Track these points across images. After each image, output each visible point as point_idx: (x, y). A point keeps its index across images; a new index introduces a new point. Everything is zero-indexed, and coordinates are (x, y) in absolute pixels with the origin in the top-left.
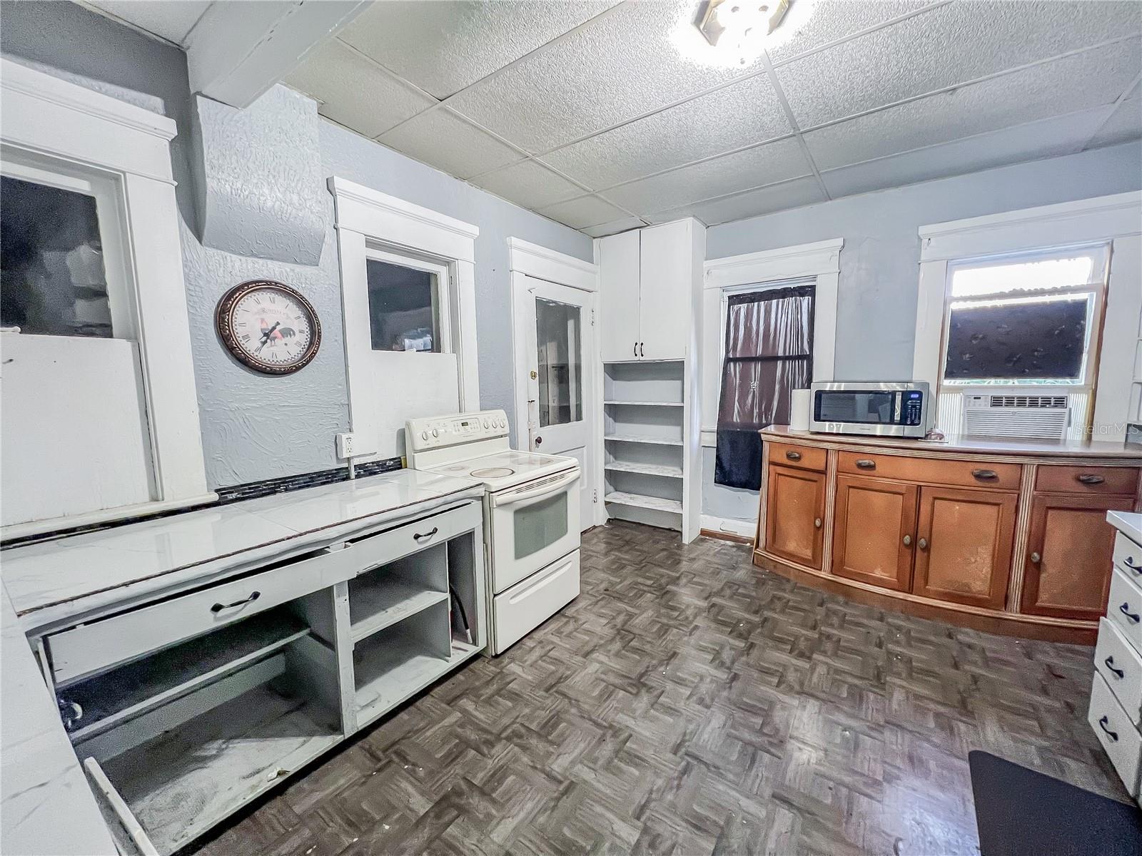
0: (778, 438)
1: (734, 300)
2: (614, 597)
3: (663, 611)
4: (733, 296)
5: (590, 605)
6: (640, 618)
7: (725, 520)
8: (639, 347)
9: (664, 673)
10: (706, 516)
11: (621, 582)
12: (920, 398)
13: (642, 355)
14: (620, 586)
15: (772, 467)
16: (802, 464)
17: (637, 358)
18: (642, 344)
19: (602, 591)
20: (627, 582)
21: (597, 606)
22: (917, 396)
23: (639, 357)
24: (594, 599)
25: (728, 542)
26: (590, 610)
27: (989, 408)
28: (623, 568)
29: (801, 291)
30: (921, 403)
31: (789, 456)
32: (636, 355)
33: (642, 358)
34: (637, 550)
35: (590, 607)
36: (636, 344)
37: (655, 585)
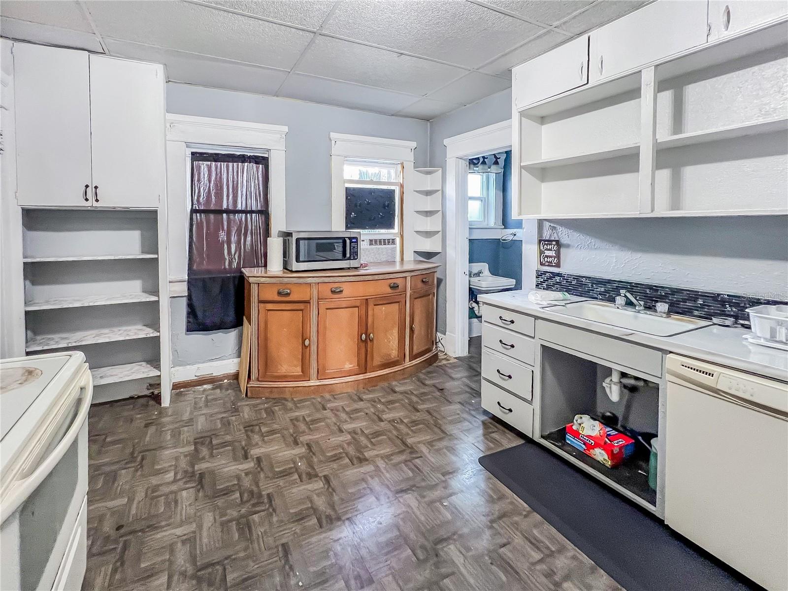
0: (268, 279)
1: (197, 157)
2: (142, 531)
3: (220, 502)
4: (196, 153)
5: (115, 571)
6: (205, 534)
7: (200, 365)
8: (90, 190)
9: (300, 584)
10: (177, 368)
11: (131, 500)
12: (357, 242)
13: (97, 200)
14: (134, 506)
15: (262, 305)
16: (291, 298)
17: (89, 204)
18: (96, 187)
19: (113, 533)
20: (140, 495)
21: (127, 564)
22: (355, 240)
23: (92, 203)
24: (112, 558)
25: (205, 386)
26: (123, 580)
27: (369, 247)
28: (115, 479)
29: (256, 160)
30: (357, 245)
31: (279, 293)
32: (87, 200)
33: (95, 204)
34: (114, 443)
35: (118, 576)
36: (87, 186)
37: (179, 477)
